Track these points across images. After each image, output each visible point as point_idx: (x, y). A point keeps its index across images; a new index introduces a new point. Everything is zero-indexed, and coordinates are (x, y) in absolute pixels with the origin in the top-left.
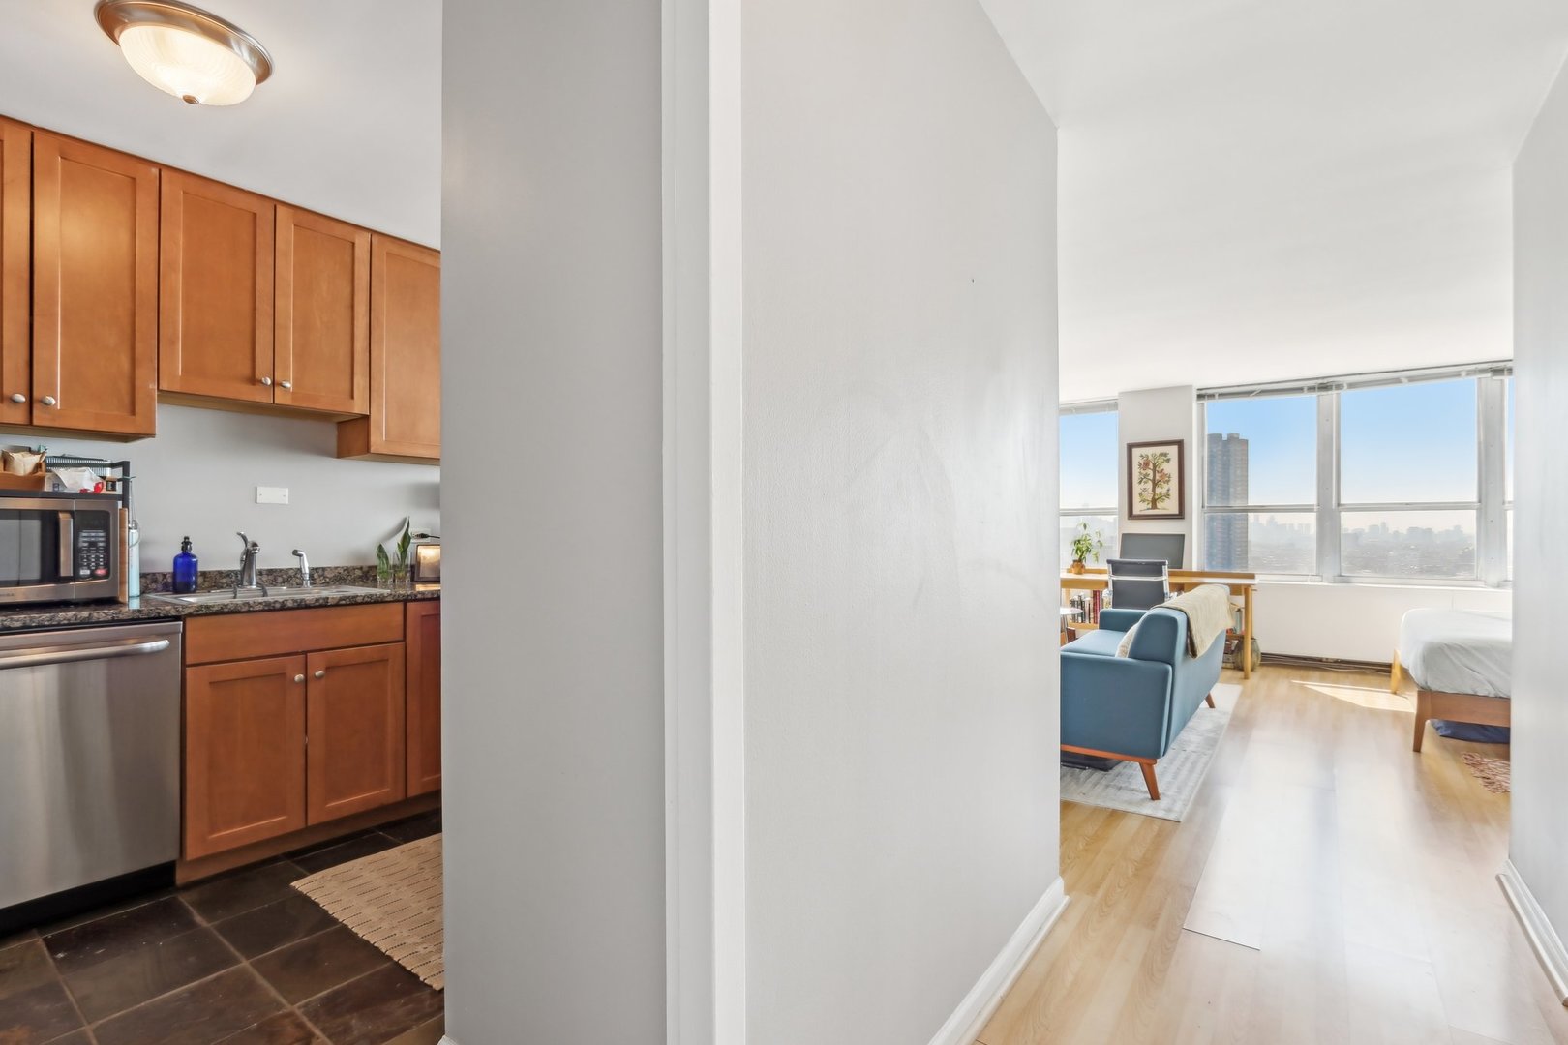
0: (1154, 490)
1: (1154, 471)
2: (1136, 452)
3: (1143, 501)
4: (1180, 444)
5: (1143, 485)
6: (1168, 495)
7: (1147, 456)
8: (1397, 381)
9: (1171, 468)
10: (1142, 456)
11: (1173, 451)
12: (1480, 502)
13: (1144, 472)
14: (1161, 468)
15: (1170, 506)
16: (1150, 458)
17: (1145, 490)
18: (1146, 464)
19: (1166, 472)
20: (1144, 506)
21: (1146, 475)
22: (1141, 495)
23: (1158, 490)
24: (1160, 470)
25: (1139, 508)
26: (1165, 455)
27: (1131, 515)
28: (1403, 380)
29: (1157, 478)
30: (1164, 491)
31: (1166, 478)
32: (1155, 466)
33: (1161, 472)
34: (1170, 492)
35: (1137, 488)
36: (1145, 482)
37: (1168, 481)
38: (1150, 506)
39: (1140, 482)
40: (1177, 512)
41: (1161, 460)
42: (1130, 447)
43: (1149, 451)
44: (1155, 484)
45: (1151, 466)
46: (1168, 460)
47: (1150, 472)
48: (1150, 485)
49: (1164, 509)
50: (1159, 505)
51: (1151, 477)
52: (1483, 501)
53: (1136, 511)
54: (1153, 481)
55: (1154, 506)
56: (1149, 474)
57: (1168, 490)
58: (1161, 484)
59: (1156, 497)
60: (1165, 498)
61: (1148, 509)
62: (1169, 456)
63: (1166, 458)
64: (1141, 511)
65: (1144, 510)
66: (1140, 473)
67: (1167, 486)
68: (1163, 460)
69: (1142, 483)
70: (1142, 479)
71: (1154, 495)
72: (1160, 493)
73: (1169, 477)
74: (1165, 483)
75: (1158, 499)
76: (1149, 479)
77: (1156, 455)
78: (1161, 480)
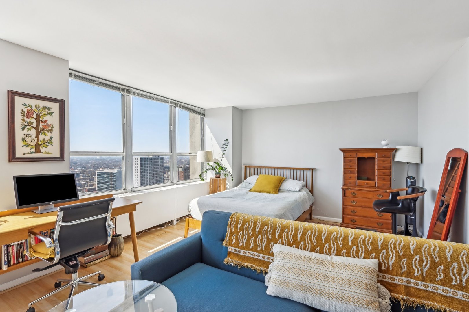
0: (37, 136)
1: (38, 120)
2: (19, 100)
3: (27, 146)
4: (61, 102)
5: (26, 132)
6: (50, 142)
7: (31, 107)
8: (152, 98)
9: (54, 120)
10: (25, 105)
11: (54, 106)
12: (171, 153)
13: (28, 120)
14: (45, 119)
15: (53, 150)
16: (34, 108)
18: (30, 114)
19: (49, 122)
20: (28, 150)
21: (29, 124)
22: (23, 140)
23: (41, 137)
24: (43, 120)
25: (21, 151)
26: (49, 109)
27: (12, 157)
28: (155, 99)
29: (41, 126)
30: (47, 138)
32: (38, 115)
33: (45, 122)
34: (53, 140)
35: (19, 134)
36: (29, 129)
37: (51, 131)
38: (33, 150)
39: (23, 129)
40: (58, 155)
41: (44, 112)
42: (12, 94)
43: (31, 102)
44: (39, 132)
45: (35, 116)
46: (51, 114)
47: (34, 121)
48: (33, 132)
49: (48, 153)
50: (43, 150)
51: (35, 125)
52: (172, 152)
53: (19, 154)
54: (37, 128)
55: (38, 151)
56: (33, 123)
57: (51, 138)
58: (44, 132)
59: (40, 143)
60: (48, 144)
61: (32, 153)
62: (52, 110)
63: (49, 112)
64: (24, 154)
65: (28, 153)
66: (24, 120)
67: (49, 135)
68: (46, 113)
69: (26, 130)
70: (25, 125)
71: (38, 141)
72: (44, 140)
73: (52, 127)
74: (48, 131)
75: (42, 144)
76: (33, 127)
77: (39, 107)
78: (44, 129)
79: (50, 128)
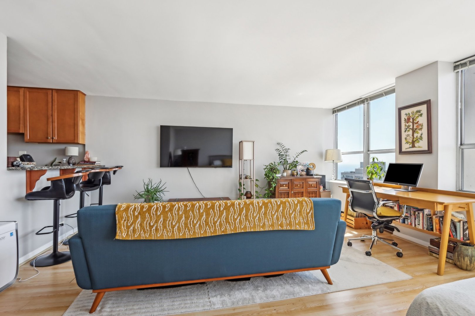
0: (413, 135)
1: (413, 123)
2: (403, 112)
3: (407, 143)
4: (428, 103)
5: (407, 133)
6: (421, 138)
7: (409, 114)
9: (423, 120)
10: (406, 114)
11: (423, 108)
13: (407, 124)
14: (417, 121)
15: (423, 145)
16: (411, 115)
17: (408, 135)
18: (409, 119)
19: (420, 123)
20: (408, 146)
22: (406, 139)
23: (415, 135)
25: (406, 147)
26: (419, 111)
27: (401, 152)
29: (415, 127)
30: (419, 135)
31: (421, 128)
32: (413, 119)
33: (417, 123)
34: (422, 136)
35: (404, 135)
36: (408, 131)
37: (421, 129)
38: (411, 146)
39: (405, 131)
40: (427, 149)
41: (416, 116)
42: (400, 110)
43: (409, 111)
44: (414, 132)
45: (411, 120)
46: (421, 115)
47: (411, 124)
48: (411, 132)
49: (419, 147)
50: (416, 145)
51: (411, 127)
53: (404, 150)
54: (413, 129)
55: (413, 146)
56: (410, 125)
57: (422, 134)
58: (417, 131)
59: (415, 140)
60: (419, 140)
61: (410, 148)
62: (422, 112)
63: (420, 114)
64: (406, 149)
65: (408, 148)
66: (405, 125)
67: (420, 132)
68: (418, 115)
69: (407, 131)
70: (407, 129)
71: (413, 138)
72: (417, 137)
73: (422, 126)
74: (419, 130)
75: (415, 141)
76: (410, 129)
77: (414, 112)
78: (417, 128)
79: (421, 127)
